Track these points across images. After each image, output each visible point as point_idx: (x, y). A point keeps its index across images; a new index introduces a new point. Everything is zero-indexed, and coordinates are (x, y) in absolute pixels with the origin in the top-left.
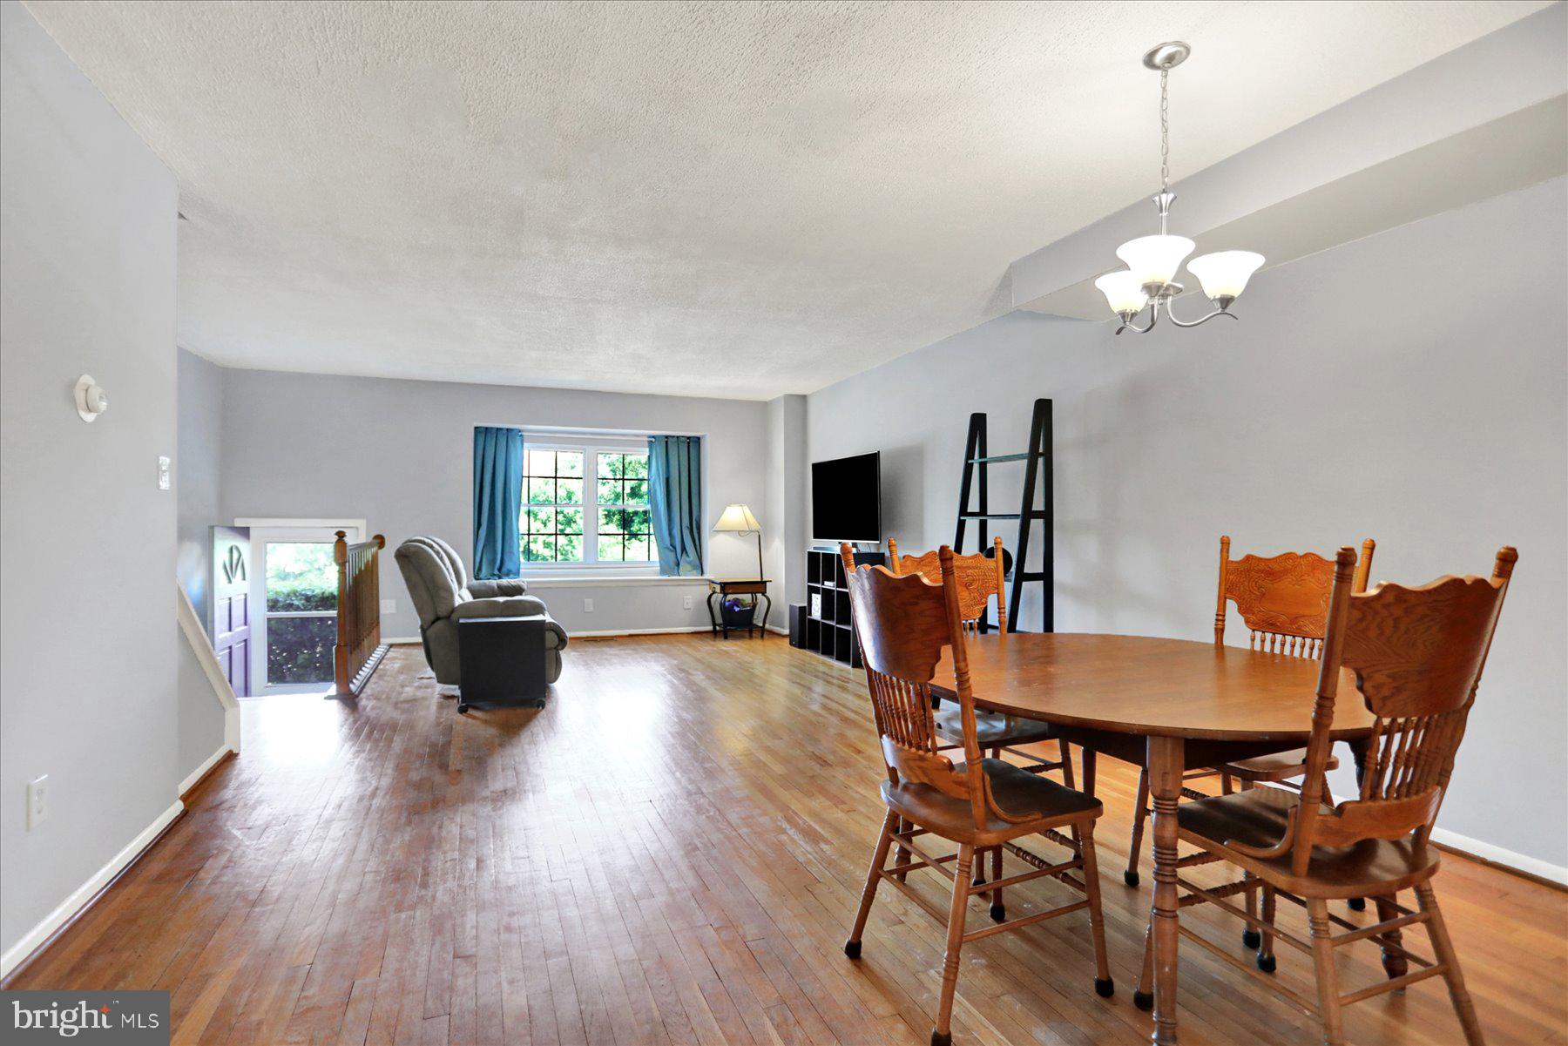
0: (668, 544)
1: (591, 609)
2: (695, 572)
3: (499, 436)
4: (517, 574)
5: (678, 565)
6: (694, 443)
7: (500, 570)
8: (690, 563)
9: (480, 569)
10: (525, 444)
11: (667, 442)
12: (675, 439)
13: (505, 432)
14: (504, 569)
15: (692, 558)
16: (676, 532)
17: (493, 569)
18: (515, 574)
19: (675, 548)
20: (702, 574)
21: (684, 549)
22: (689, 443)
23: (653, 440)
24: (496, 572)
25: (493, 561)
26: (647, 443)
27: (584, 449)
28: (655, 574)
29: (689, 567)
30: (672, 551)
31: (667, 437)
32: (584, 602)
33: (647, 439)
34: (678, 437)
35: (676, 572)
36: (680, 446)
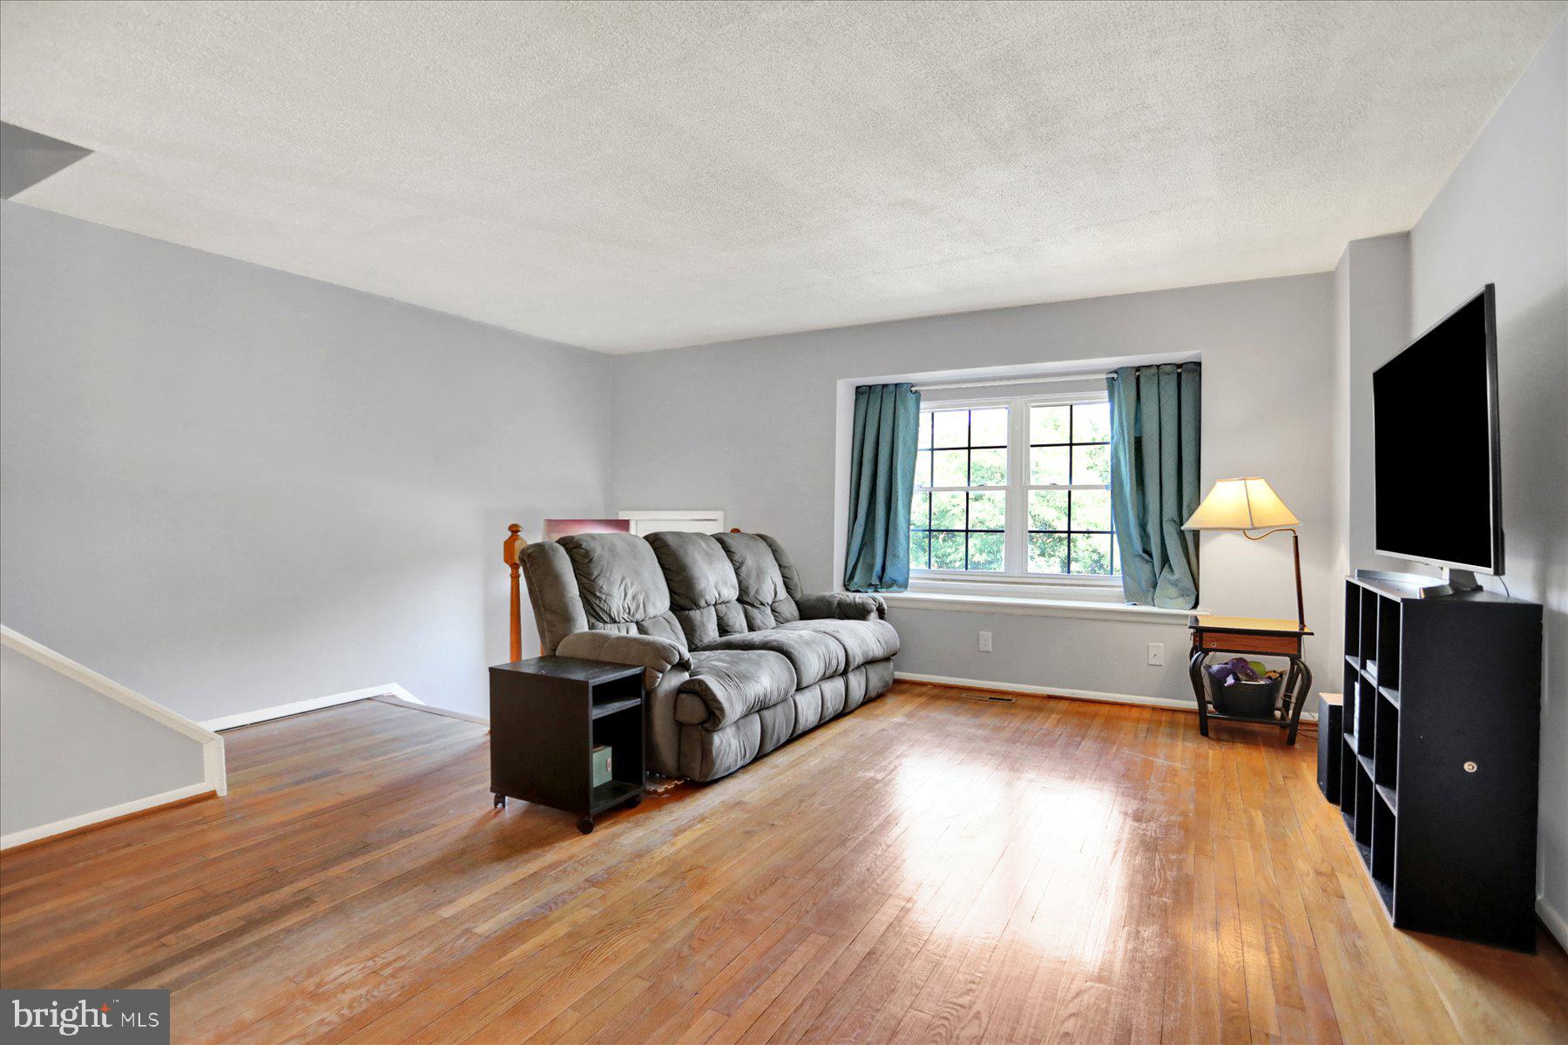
0: (1139, 548)
1: (990, 647)
2: (1181, 600)
3: (884, 395)
4: (905, 585)
5: (1155, 585)
6: (1188, 374)
7: (881, 578)
8: (1175, 584)
9: (852, 577)
10: (922, 405)
11: (1138, 379)
12: (1154, 370)
13: (893, 388)
14: (886, 578)
15: (1177, 576)
16: (1153, 529)
17: (871, 577)
18: (900, 586)
19: (1150, 555)
20: (1195, 606)
21: (1165, 560)
22: (1179, 375)
23: (1115, 376)
24: (875, 581)
25: (871, 567)
26: (1105, 384)
27: (1007, 403)
28: (1119, 601)
29: (1173, 591)
30: (1147, 561)
31: (1138, 369)
32: (978, 635)
33: (1104, 376)
34: (1158, 366)
35: (1150, 599)
36: (1162, 383)
